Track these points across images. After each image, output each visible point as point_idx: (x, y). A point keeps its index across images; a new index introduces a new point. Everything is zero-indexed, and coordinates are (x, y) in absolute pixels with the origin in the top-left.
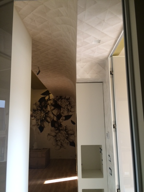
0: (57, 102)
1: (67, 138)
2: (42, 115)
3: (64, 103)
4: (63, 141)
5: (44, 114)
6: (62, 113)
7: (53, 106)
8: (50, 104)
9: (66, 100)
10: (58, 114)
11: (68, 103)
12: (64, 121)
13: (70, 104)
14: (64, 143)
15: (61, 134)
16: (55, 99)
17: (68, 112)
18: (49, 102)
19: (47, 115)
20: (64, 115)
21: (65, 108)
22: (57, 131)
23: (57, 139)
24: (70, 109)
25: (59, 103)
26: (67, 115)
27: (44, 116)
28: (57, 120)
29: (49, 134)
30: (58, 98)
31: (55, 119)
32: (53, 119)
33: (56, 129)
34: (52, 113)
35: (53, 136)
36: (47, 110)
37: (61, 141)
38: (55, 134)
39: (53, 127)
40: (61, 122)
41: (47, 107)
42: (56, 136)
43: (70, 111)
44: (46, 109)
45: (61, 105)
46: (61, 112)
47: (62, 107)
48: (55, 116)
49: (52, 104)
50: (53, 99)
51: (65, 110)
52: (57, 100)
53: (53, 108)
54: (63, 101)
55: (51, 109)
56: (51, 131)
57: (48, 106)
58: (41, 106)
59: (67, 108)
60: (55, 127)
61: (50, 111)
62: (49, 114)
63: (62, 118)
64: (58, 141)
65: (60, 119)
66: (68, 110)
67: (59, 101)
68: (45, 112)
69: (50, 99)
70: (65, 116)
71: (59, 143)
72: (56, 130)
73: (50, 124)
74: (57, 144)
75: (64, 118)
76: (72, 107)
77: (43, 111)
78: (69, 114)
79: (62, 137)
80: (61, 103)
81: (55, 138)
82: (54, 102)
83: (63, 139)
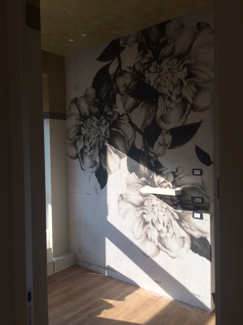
0: (144, 76)
1: (181, 220)
2: (103, 130)
3: (169, 75)
4: (165, 230)
5: (108, 126)
6: (162, 117)
7: (131, 95)
8: (122, 89)
9: (176, 61)
10: (149, 122)
11: (182, 74)
12: (167, 151)
13: (190, 75)
14: (169, 235)
16: (138, 68)
17: (184, 112)
18: (121, 82)
19: (114, 129)
20: (169, 127)
21: (173, 98)
22: (146, 190)
23: (145, 216)
24: (190, 100)
25: (151, 78)
26: (179, 124)
27: (108, 133)
28: (144, 146)
29: (121, 195)
30: (146, 61)
31: (139, 143)
32: (133, 145)
34: (130, 122)
36: (115, 112)
37: (160, 227)
38: (141, 199)
39: (134, 174)
40: (156, 156)
41: (115, 102)
42: (142, 204)
43: (193, 108)
44: (111, 107)
45: (159, 85)
46: (159, 114)
47: (162, 94)
48: (139, 131)
49: (127, 89)
50: (130, 68)
51: (173, 105)
52: (144, 71)
53: (131, 101)
54: (165, 68)
55: (127, 107)
56: (128, 185)
57: (118, 96)
58: (98, 100)
60: (139, 174)
61: (123, 114)
62: (123, 127)
63: (160, 139)
64: (151, 224)
65: (156, 144)
66: (185, 101)
68: (110, 121)
70: (172, 132)
71: (154, 234)
72: (144, 184)
73: (124, 162)
74: (147, 236)
75: (169, 139)
76: (199, 89)
77: (105, 118)
78: (189, 122)
79: (161, 214)
80: (158, 77)
81: (141, 212)
82: (135, 80)
83: (166, 219)
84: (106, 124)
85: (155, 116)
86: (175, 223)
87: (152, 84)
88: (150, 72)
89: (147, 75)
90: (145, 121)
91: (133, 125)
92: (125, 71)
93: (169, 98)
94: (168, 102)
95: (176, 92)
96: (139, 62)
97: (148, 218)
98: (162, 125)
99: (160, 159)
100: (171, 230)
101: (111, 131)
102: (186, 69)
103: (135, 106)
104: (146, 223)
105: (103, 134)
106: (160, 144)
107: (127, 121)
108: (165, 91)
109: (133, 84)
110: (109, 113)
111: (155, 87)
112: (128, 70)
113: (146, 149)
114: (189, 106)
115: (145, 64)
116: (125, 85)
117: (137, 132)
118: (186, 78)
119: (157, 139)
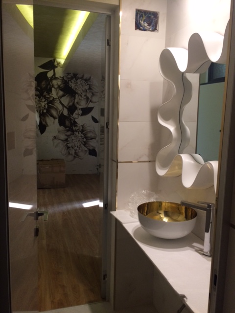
0: (68, 83)
1: (85, 144)
2: (43, 104)
3: (81, 86)
4: (78, 149)
5: (46, 102)
6: (77, 103)
7: (62, 90)
8: (56, 86)
9: (84, 81)
10: (71, 104)
11: (87, 87)
12: (80, 117)
13: (90, 89)
14: (80, 151)
15: (75, 137)
16: (65, 78)
17: (87, 102)
18: (55, 82)
19: (50, 105)
20: (80, 107)
21: (83, 96)
22: (69, 133)
23: (68, 145)
24: (90, 98)
25: (72, 85)
26: (85, 107)
27: (46, 106)
28: (68, 114)
29: (55, 137)
30: (70, 77)
31: (66, 112)
32: (62, 113)
33: (67, 129)
34: (61, 102)
35: (61, 140)
36: (51, 96)
37: (76, 148)
38: (66, 137)
39: (62, 126)
40: (74, 119)
41: (51, 92)
42: (66, 140)
43: (91, 101)
44: (49, 94)
45: (76, 89)
46: (76, 101)
47: (77, 93)
48: (66, 107)
49: (59, 87)
50: (61, 77)
51: (82, 99)
52: (69, 81)
53: (61, 93)
54: (79, 83)
55: (59, 95)
56: (59, 132)
57: (53, 89)
58: (39, 88)
59: (86, 95)
60: (65, 126)
61: (56, 99)
62: (56, 104)
63: (76, 112)
64: (71, 148)
65: (74, 114)
66: (88, 98)
67: (73, 81)
68: (48, 100)
69: (57, 76)
70: (82, 109)
71: (73, 152)
72: (68, 131)
73: (57, 121)
74: (69, 153)
75: (80, 112)
76: (93, 94)
77: (44, 98)
78: (89, 106)
79: (76, 143)
80: (76, 85)
81: (66, 143)
82: (64, 84)
83: (78, 145)
84: (45, 101)
85: (74, 102)
86: (83, 146)
87: (73, 88)
88: (72, 82)
89: (70, 83)
90: (69, 103)
91: (62, 104)
92: (57, 78)
93: (81, 96)
94: (80, 97)
95: (84, 94)
96: (66, 76)
97: (70, 145)
98: (78, 106)
99: (76, 120)
100: (81, 148)
101: (48, 105)
102: (88, 86)
103: (64, 96)
104: (68, 148)
105: (43, 106)
106: (76, 114)
107: (59, 102)
108: (79, 92)
109: (62, 85)
110: (47, 96)
111: (74, 89)
112: (60, 78)
113: (69, 115)
114: (89, 100)
115: (69, 78)
116: (58, 84)
117: (64, 108)
118: (88, 89)
119: (75, 111)
